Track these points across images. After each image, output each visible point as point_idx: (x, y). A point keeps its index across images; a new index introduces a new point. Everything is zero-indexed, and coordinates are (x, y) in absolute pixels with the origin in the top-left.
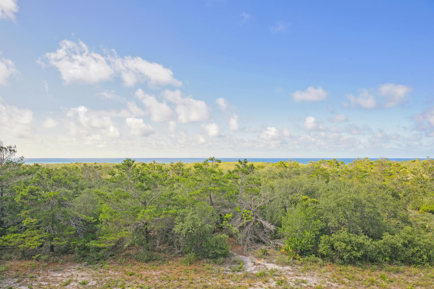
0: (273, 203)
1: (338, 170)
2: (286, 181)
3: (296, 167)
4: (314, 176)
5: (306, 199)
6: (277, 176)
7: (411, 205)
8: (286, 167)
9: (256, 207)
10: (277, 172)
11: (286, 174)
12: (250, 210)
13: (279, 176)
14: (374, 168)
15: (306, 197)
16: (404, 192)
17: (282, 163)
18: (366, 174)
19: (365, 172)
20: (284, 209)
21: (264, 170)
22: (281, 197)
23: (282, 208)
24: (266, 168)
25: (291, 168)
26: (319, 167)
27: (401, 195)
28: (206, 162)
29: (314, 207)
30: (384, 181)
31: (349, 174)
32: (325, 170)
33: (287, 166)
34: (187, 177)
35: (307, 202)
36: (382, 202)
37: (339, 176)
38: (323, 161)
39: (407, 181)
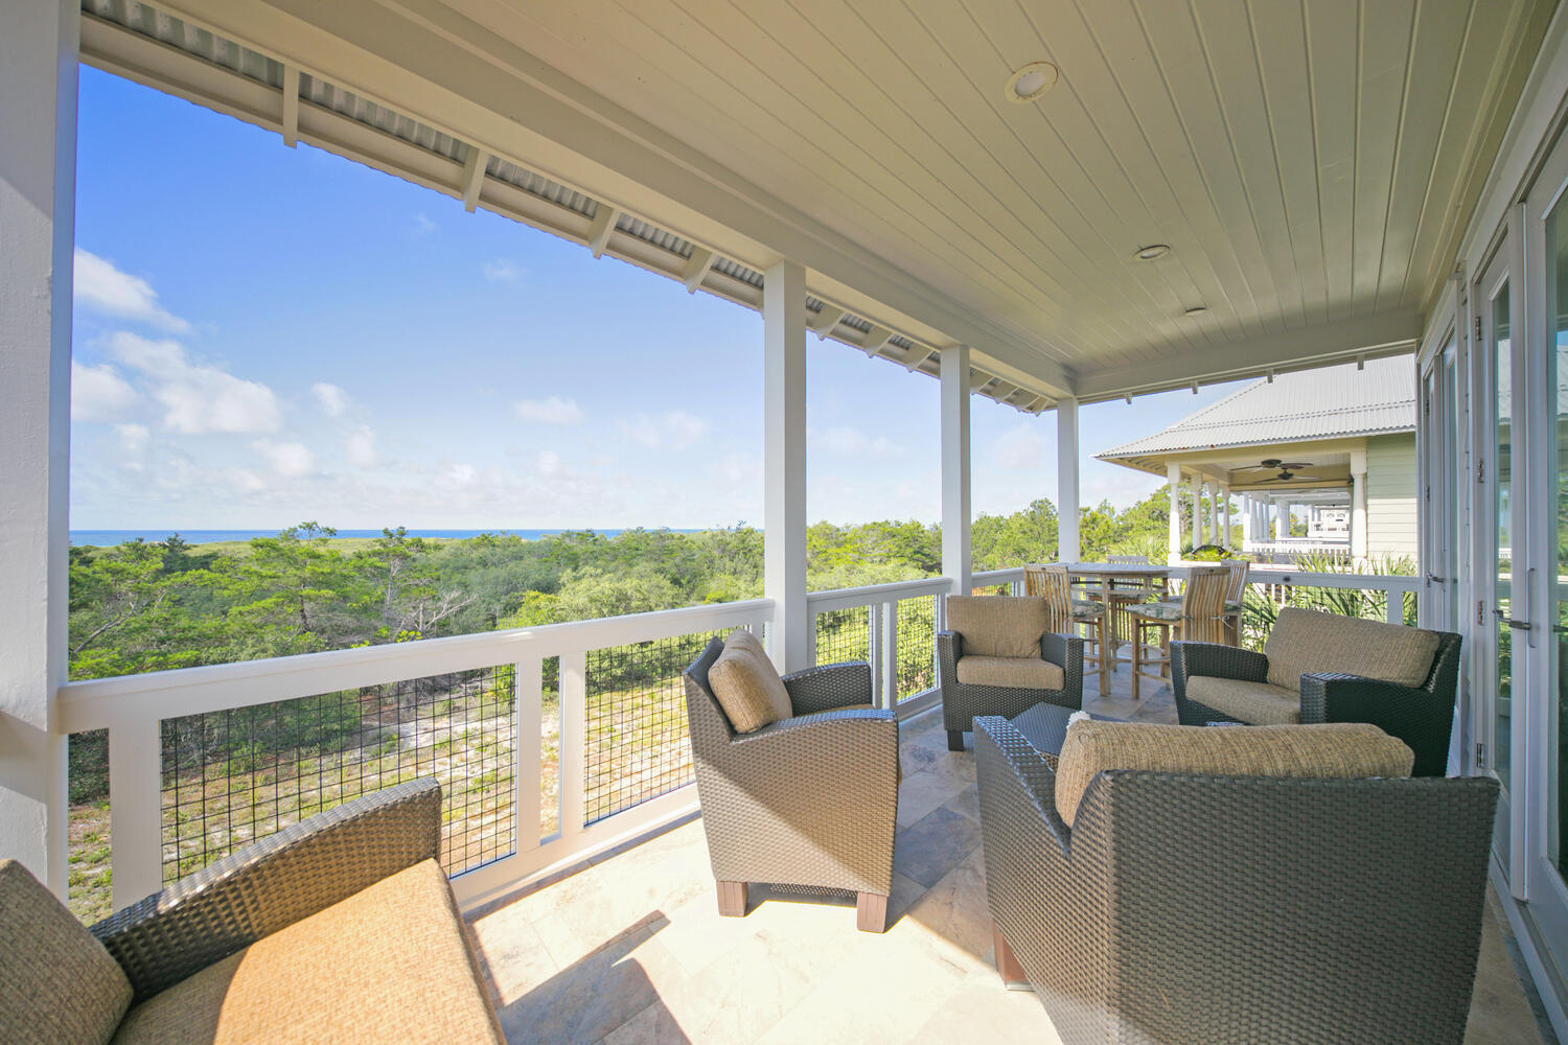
0: (467, 612)
1: (595, 548)
2: (493, 572)
3: (515, 546)
4: (551, 559)
5: (537, 597)
6: (474, 564)
7: (695, 594)
8: (494, 546)
9: (427, 623)
10: (473, 556)
11: (495, 559)
12: (416, 630)
13: (479, 564)
14: (652, 543)
15: (537, 593)
16: (688, 577)
17: (486, 539)
18: (639, 552)
19: (637, 549)
20: (491, 622)
21: (441, 554)
22: (484, 601)
23: (488, 620)
24: (446, 548)
25: (505, 547)
26: (560, 544)
27: (683, 581)
28: (291, 535)
29: (550, 607)
30: (663, 562)
31: (612, 552)
32: (571, 548)
33: (497, 543)
34: (226, 572)
35: (537, 601)
36: (657, 591)
37: (596, 558)
38: (569, 534)
39: (693, 560)
